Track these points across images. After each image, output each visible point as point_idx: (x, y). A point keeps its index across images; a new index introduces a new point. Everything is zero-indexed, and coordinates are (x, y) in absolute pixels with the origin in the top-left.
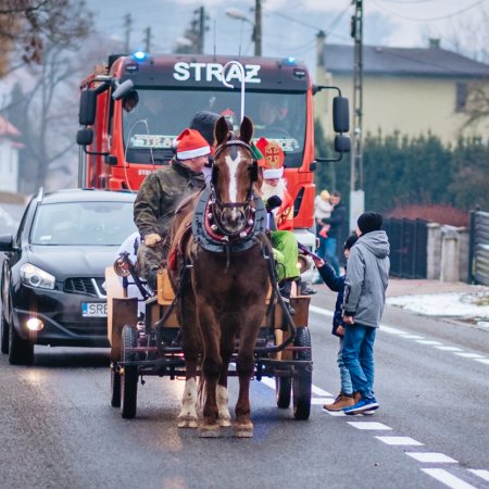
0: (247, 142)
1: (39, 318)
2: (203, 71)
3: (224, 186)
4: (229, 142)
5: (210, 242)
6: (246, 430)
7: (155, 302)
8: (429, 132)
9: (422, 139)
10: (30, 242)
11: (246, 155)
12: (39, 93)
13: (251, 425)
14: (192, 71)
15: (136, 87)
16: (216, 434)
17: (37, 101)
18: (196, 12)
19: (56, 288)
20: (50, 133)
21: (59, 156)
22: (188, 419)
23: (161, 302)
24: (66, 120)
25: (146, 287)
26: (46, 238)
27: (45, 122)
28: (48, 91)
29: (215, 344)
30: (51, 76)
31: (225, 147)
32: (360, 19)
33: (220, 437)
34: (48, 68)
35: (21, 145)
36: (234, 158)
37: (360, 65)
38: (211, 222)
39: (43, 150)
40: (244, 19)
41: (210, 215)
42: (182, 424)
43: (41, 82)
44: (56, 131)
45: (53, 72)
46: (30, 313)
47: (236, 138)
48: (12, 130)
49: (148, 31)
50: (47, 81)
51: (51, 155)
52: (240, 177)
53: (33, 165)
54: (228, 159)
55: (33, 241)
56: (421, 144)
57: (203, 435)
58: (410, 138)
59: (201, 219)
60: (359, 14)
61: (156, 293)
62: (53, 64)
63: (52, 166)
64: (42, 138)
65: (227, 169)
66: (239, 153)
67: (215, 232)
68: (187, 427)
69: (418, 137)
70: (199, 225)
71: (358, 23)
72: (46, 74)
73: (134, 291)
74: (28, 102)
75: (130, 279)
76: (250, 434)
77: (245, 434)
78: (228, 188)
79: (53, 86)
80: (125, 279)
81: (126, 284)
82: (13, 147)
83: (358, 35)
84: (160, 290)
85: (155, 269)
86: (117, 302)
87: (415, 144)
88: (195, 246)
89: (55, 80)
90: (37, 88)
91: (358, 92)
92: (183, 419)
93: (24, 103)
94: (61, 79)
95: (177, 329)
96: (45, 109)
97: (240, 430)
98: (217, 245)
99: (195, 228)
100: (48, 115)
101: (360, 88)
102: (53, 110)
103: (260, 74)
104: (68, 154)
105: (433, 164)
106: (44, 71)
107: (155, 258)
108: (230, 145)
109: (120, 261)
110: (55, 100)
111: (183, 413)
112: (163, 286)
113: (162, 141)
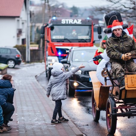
1: (77, 82)
2: (68, 21)
10: (72, 61)
14: (66, 21)
15: (53, 25)
19: (82, 74)
23: (127, 89)
26: (77, 60)
46: (74, 81)
55: (73, 61)
81: (106, 80)
103: (81, 22)
112: (127, 82)
113: (59, 37)
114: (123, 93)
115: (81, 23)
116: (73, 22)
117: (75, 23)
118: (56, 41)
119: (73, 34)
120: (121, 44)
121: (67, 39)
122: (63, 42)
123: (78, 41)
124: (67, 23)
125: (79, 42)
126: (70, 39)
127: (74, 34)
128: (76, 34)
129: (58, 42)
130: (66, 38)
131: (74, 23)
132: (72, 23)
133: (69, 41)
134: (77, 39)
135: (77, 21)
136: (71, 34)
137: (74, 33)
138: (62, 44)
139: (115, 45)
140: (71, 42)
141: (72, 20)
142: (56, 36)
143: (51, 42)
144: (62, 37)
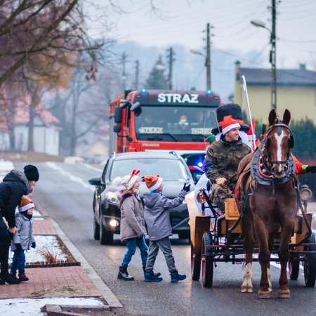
0: (287, 124)
2: (172, 98)
3: (273, 151)
4: (276, 125)
5: (263, 180)
6: (286, 294)
7: (224, 218)
8: (306, 117)
9: (302, 122)
11: (286, 132)
12: (71, 98)
13: (289, 291)
14: (166, 97)
16: (268, 297)
17: (70, 102)
18: (168, 50)
20: (78, 121)
21: (83, 134)
22: (247, 287)
23: (227, 218)
24: (88, 114)
25: (216, 209)
27: (74, 115)
28: (76, 98)
29: (265, 243)
30: (78, 89)
31: (274, 127)
32: (275, 52)
33: (271, 298)
34: (76, 84)
35: (60, 129)
36: (279, 134)
37: (275, 79)
38: (262, 168)
39: (74, 132)
40: (200, 54)
41: (261, 165)
42: (244, 291)
43: (72, 92)
44: (82, 120)
45: (79, 86)
47: (281, 122)
48: (56, 120)
49: (137, 62)
50: (76, 92)
51: (78, 134)
52: (283, 146)
53: (68, 140)
54: (276, 135)
56: (302, 125)
57: (261, 297)
58: (295, 121)
59: (256, 167)
60: (274, 50)
61: (224, 213)
62: (79, 82)
63: (79, 140)
64: (73, 124)
65: (276, 141)
66: (282, 131)
67: (264, 173)
68: (247, 292)
69: (300, 120)
70: (255, 170)
71: (273, 54)
72: (75, 88)
73: (208, 212)
74: (65, 104)
75: (206, 205)
76: (289, 296)
77: (285, 296)
78: (276, 153)
79: (79, 94)
80: (203, 205)
81: (203, 208)
82: (56, 130)
83: (273, 61)
84: (226, 211)
85: (223, 198)
86: (198, 219)
87: (299, 124)
88: (254, 182)
89: (80, 91)
90: (69, 96)
91: (274, 95)
92: (244, 287)
93: (63, 104)
94: (84, 90)
95: (239, 234)
96: (75, 107)
97: (282, 294)
98: (266, 181)
99: (252, 172)
100: (77, 111)
101: (275, 92)
102: (79, 108)
103: (198, 99)
104: (89, 133)
105: (309, 135)
106: (74, 86)
107: (224, 192)
108: (277, 126)
109: (201, 194)
110: (80, 102)
111: (244, 284)
112: (228, 209)
113: (153, 130)
114: (224, 225)
115: (197, 102)
116: (181, 99)
117: (186, 102)
118: (146, 137)
119: (180, 123)
120: (231, 154)
121: (168, 135)
122: (161, 140)
123: (191, 138)
124: (169, 101)
125: (194, 140)
126: (176, 135)
127: (183, 125)
128: (187, 124)
129: (149, 140)
130: (167, 132)
131: (183, 101)
132: (180, 101)
133: (173, 138)
134: (190, 135)
135: (191, 98)
136: (176, 124)
137: (183, 121)
138: (158, 145)
139: (221, 154)
140: (176, 141)
141: (180, 96)
142: (147, 128)
143: (136, 141)
144: (158, 130)
